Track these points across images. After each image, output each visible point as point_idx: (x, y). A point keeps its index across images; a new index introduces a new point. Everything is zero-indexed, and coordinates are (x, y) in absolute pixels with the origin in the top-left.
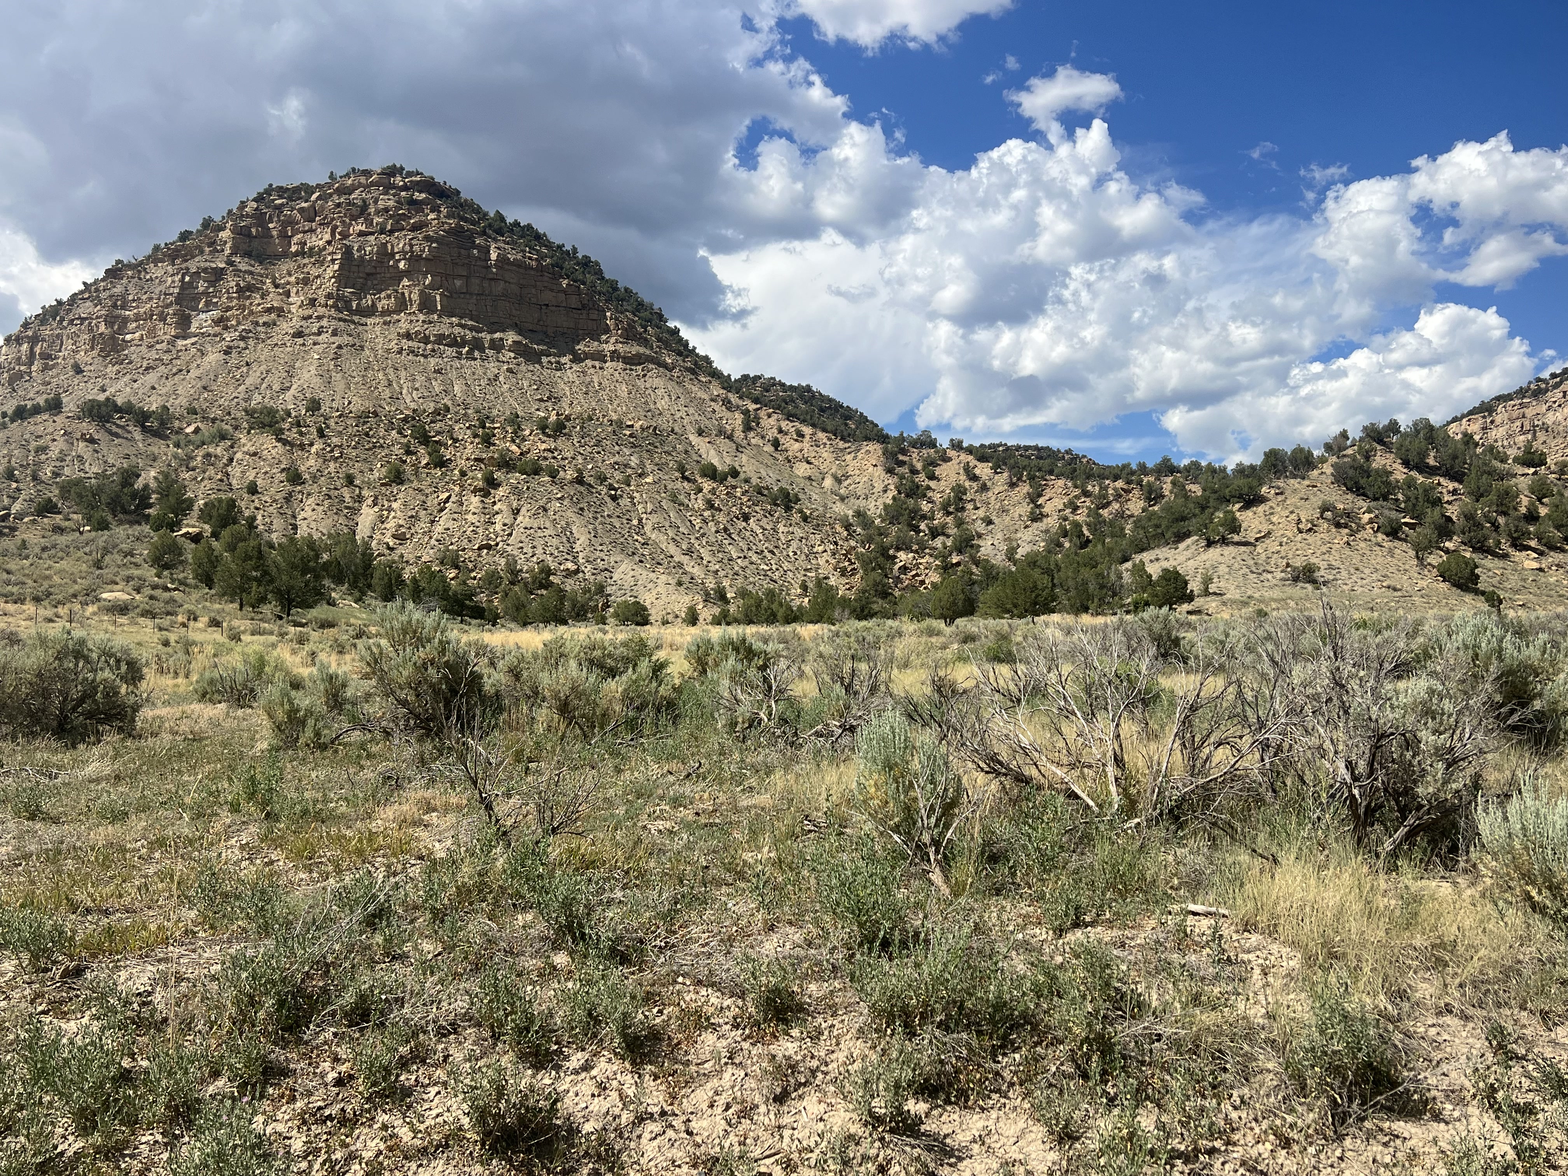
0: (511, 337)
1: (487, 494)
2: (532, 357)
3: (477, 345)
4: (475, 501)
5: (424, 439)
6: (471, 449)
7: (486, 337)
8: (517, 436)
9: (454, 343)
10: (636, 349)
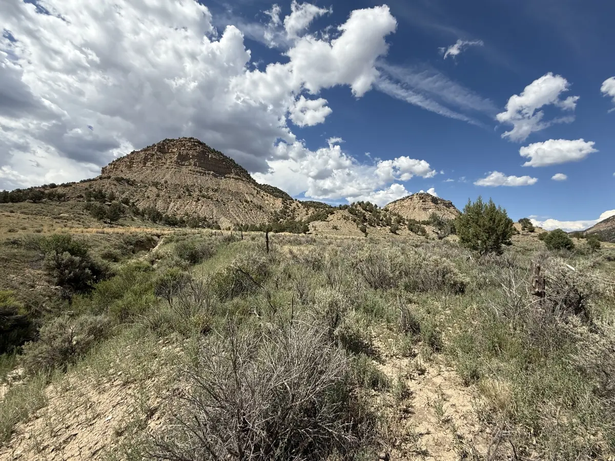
0: (212, 172)
1: (197, 202)
2: (216, 177)
3: (205, 173)
4: (195, 203)
5: (188, 190)
6: (197, 193)
7: (207, 172)
8: (207, 192)
9: (200, 173)
10: (237, 177)
